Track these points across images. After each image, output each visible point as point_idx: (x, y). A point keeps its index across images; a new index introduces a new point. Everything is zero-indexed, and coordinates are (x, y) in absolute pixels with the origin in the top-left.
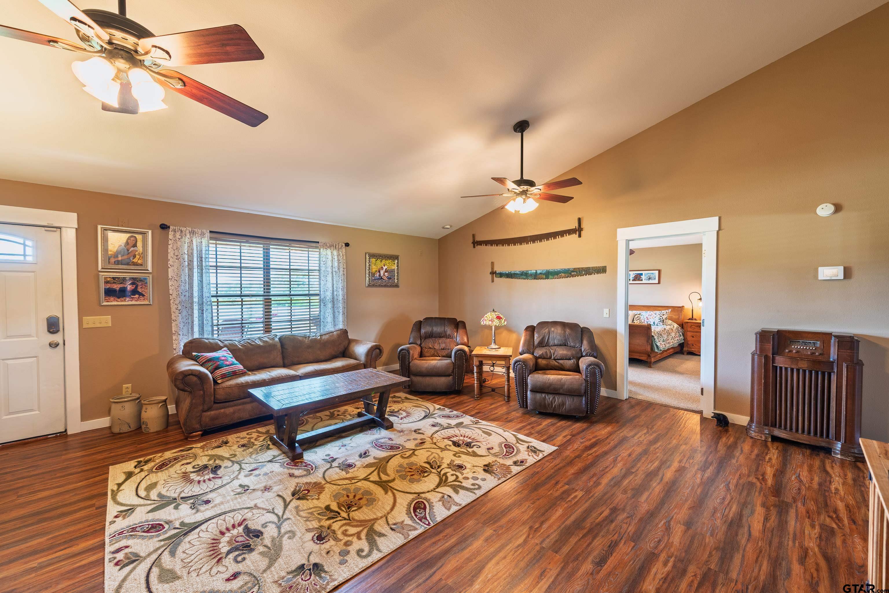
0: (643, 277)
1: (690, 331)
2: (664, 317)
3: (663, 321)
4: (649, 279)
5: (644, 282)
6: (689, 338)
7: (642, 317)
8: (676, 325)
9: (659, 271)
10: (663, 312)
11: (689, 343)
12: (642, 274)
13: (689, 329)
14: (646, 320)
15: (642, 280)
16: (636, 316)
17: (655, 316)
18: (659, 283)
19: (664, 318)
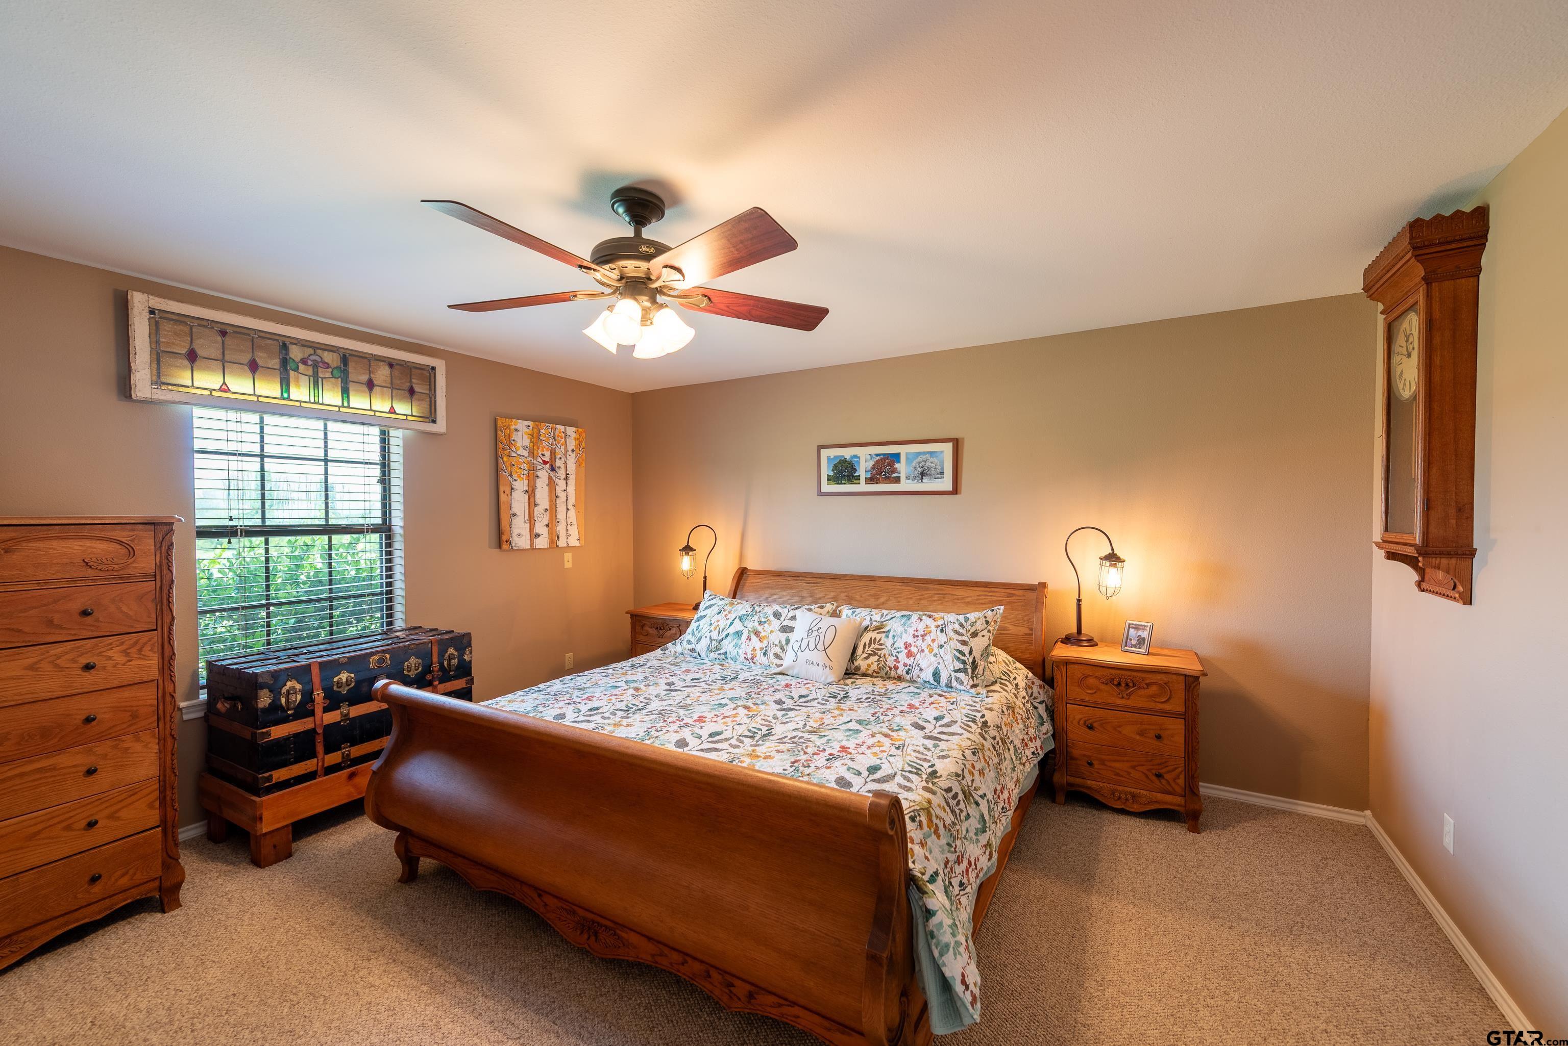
0: (902, 468)
1: (1083, 703)
2: (979, 644)
3: (974, 665)
4: (923, 474)
5: (905, 485)
6: (1076, 733)
7: (889, 642)
8: (1022, 674)
9: (957, 444)
10: (972, 616)
11: (1076, 752)
12: (897, 456)
13: (1075, 692)
14: (902, 657)
15: (897, 480)
16: (866, 638)
17: (942, 638)
18: (955, 491)
19: (977, 653)
